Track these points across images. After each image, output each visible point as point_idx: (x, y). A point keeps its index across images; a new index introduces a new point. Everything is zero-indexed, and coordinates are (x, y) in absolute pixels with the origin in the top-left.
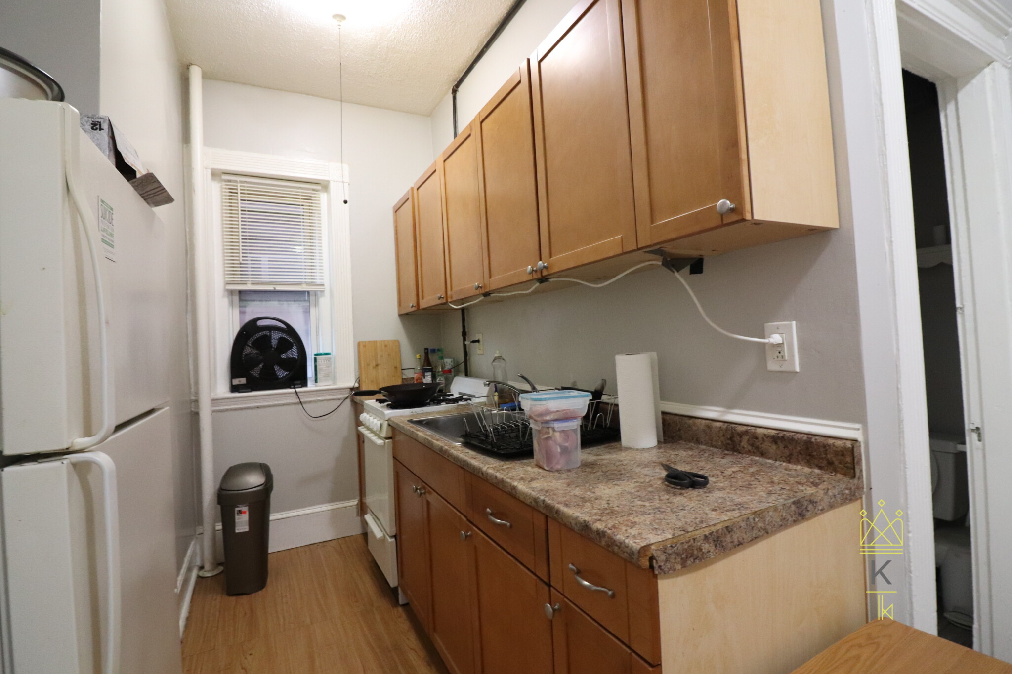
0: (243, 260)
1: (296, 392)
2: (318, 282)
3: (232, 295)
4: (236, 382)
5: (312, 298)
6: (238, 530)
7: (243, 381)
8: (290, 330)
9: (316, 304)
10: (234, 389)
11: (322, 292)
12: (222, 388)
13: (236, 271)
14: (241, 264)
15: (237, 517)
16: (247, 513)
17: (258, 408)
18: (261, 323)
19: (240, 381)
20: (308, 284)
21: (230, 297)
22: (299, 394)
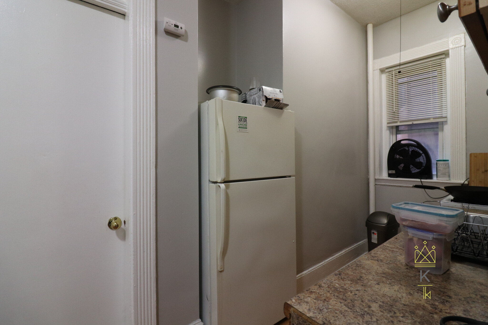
0: (395, 110)
1: (421, 181)
2: (444, 115)
3: (392, 129)
4: (390, 172)
5: (440, 126)
6: (373, 241)
7: (394, 172)
8: (419, 145)
9: (442, 130)
10: (390, 175)
11: (446, 122)
12: (385, 175)
13: (395, 116)
14: (394, 112)
15: (372, 235)
16: (377, 234)
17: (400, 186)
18: (403, 142)
19: (392, 172)
20: (434, 118)
21: (391, 130)
22: (422, 183)
